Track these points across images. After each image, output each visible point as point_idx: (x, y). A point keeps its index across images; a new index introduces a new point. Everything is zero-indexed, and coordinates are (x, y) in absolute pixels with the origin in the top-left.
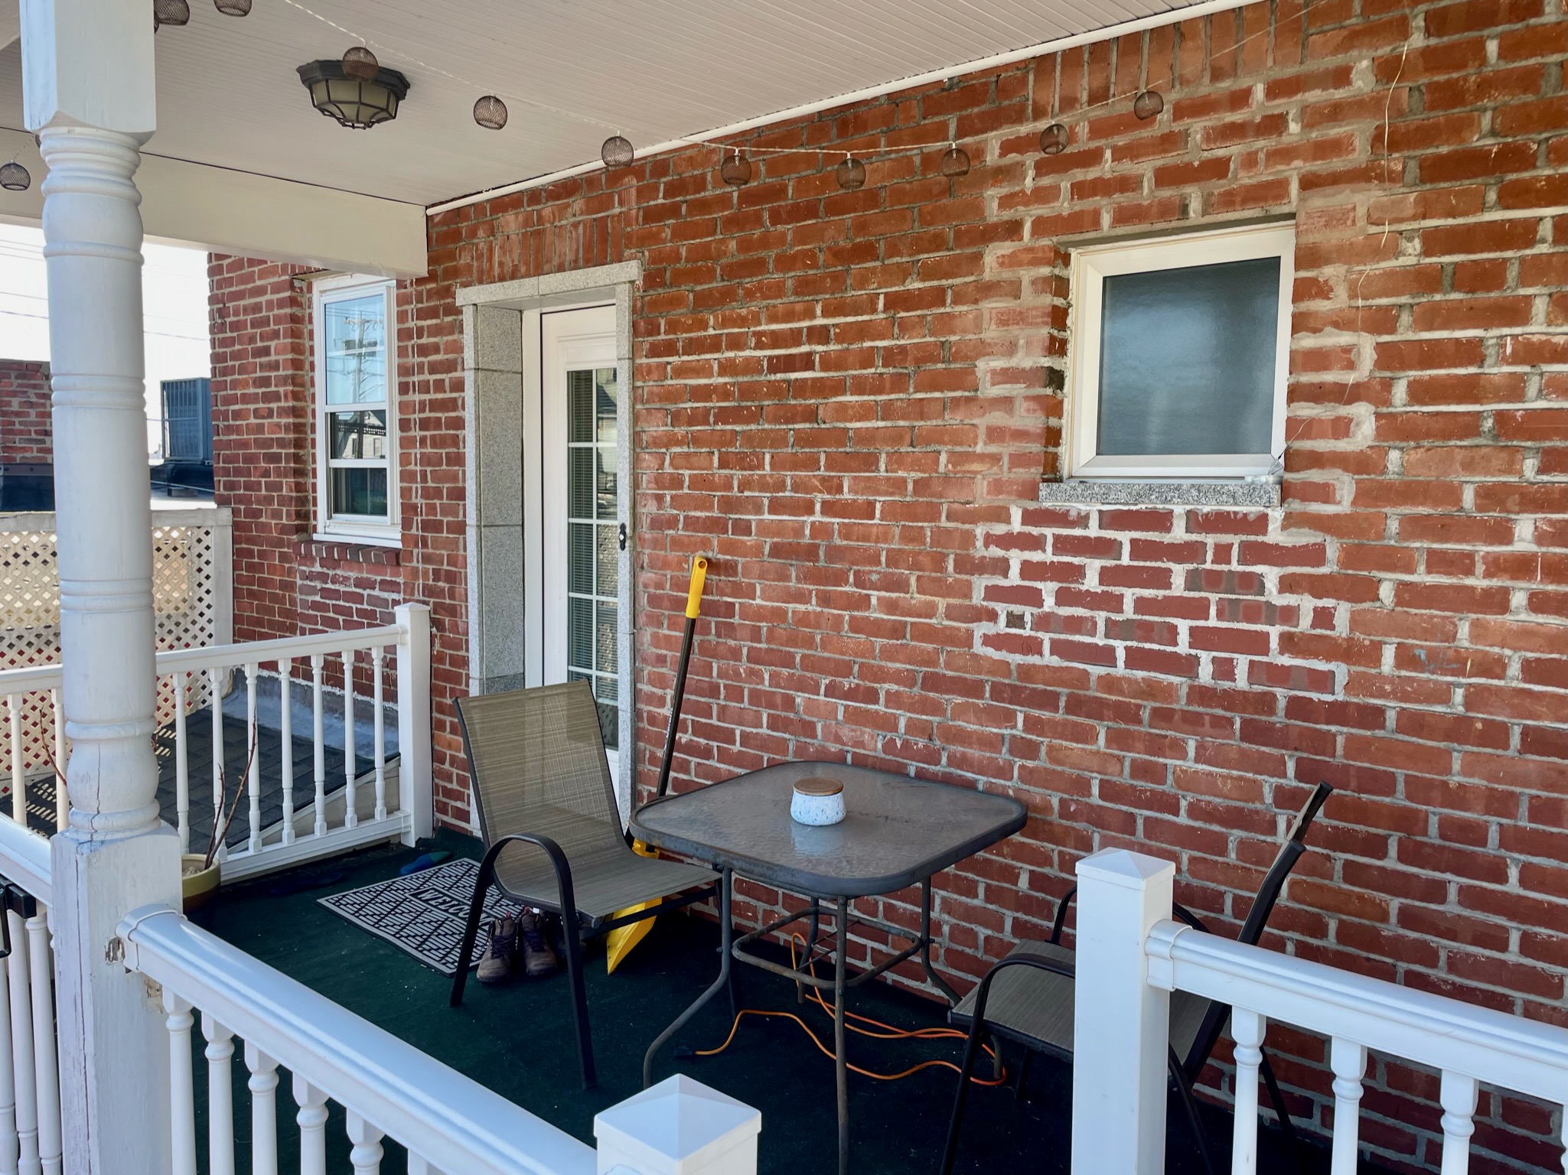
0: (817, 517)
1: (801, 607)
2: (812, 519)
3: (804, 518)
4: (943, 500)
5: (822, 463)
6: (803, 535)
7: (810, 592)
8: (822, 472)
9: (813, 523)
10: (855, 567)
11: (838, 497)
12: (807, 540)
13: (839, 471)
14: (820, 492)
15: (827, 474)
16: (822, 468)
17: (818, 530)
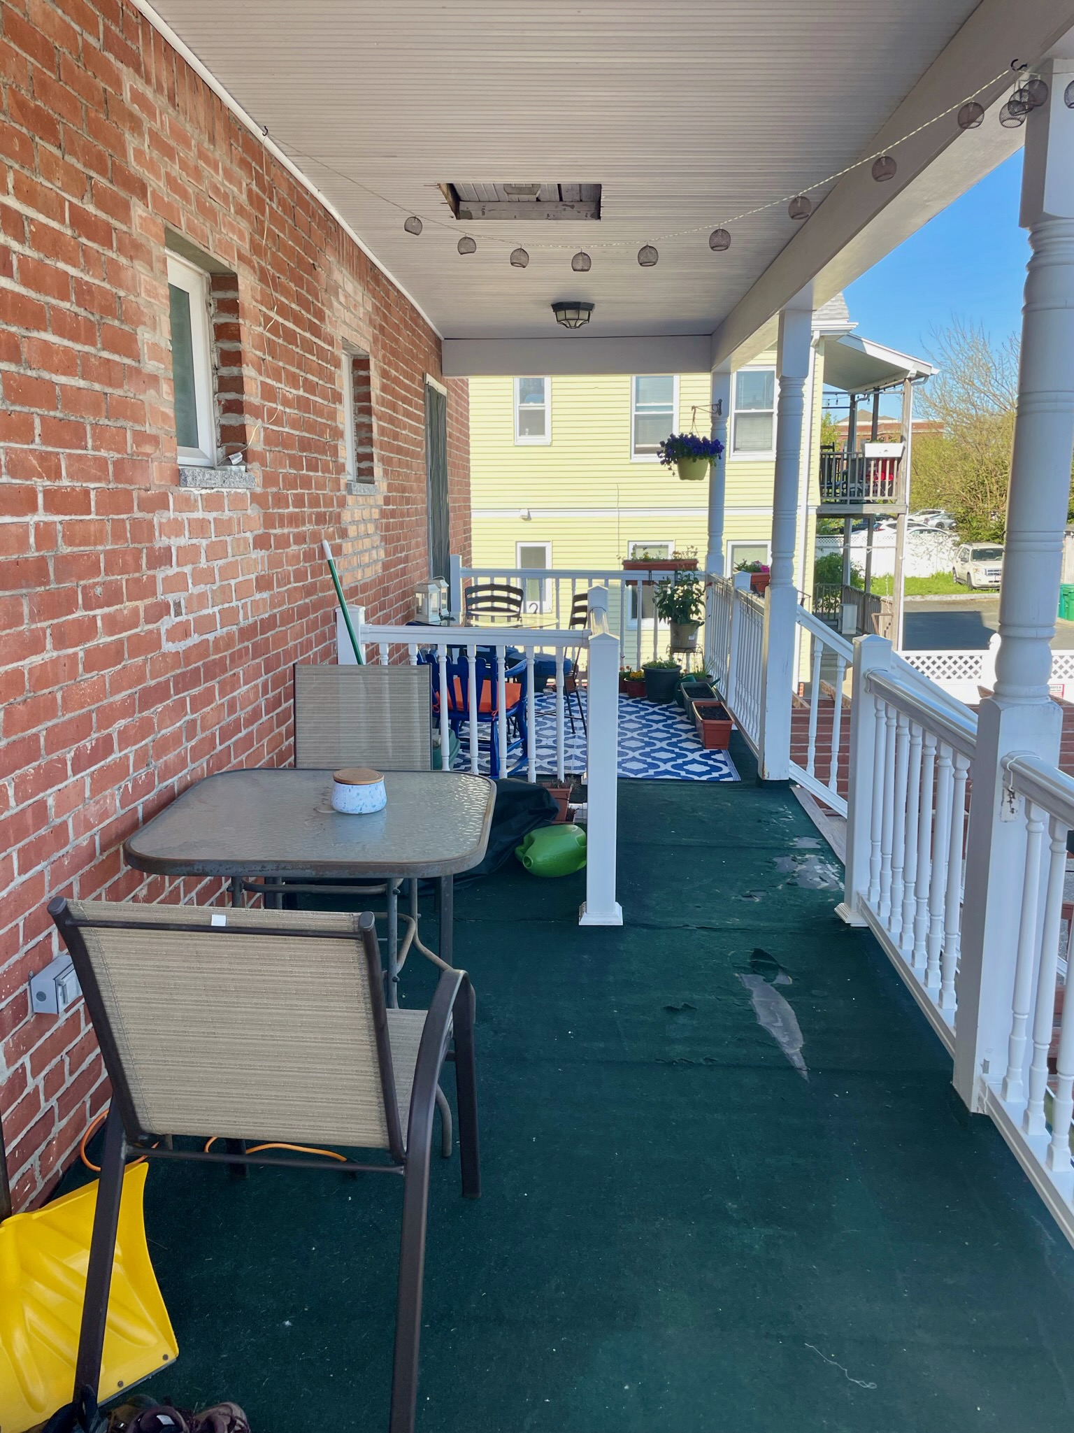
0: (41, 516)
1: (36, 660)
2: (36, 518)
3: (27, 519)
4: (132, 487)
5: (38, 431)
6: (28, 547)
7: (44, 630)
8: (37, 445)
9: (37, 525)
10: (82, 583)
11: (57, 484)
12: (33, 554)
13: (55, 446)
14: (40, 476)
15: (44, 448)
16: (37, 439)
17: (45, 535)
